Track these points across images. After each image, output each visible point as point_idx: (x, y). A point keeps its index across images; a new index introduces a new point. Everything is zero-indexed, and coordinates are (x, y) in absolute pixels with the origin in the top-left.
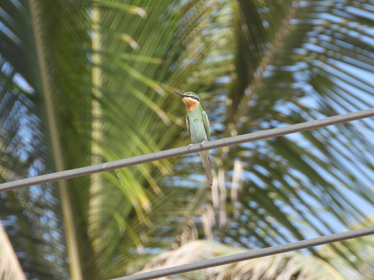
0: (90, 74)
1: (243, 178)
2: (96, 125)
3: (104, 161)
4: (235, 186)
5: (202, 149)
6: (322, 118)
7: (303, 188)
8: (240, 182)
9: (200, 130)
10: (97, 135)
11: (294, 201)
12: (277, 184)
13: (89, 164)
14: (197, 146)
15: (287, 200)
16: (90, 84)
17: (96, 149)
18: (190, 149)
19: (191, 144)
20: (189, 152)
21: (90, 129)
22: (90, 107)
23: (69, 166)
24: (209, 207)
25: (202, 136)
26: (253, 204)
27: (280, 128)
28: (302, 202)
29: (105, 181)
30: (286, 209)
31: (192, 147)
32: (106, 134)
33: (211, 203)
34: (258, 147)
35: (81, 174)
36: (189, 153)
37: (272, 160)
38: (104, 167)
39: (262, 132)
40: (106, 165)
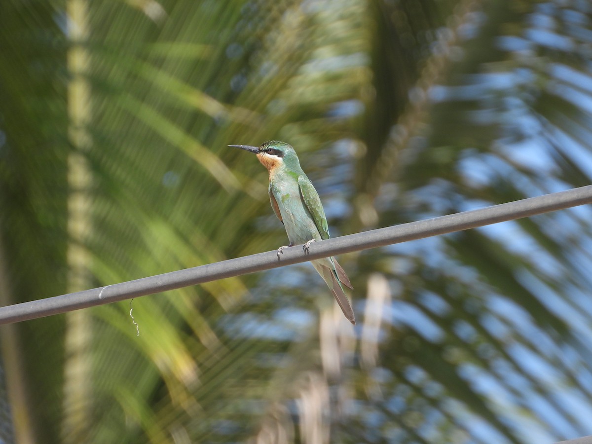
0: (64, 97)
1: (389, 319)
2: (80, 205)
3: (97, 283)
4: (372, 334)
5: (309, 256)
6: (561, 192)
7: (520, 338)
8: (384, 325)
9: (298, 218)
10: (79, 227)
11: (502, 366)
12: (465, 330)
13: (62, 290)
14: (296, 251)
15: (486, 365)
16: (64, 119)
17: (78, 258)
18: (283, 256)
19: (285, 247)
20: (280, 263)
21: (64, 213)
22: (65, 168)
23: (22, 296)
24: (314, 377)
25: (305, 228)
26: (417, 375)
27: (474, 211)
28: (519, 369)
29: (98, 322)
30: (485, 385)
31: (286, 252)
32: (100, 224)
33: (318, 367)
34: (423, 252)
35: (51, 310)
36: (278, 266)
37: (453, 280)
38: (100, 296)
39: (436, 220)
40: (104, 291)
